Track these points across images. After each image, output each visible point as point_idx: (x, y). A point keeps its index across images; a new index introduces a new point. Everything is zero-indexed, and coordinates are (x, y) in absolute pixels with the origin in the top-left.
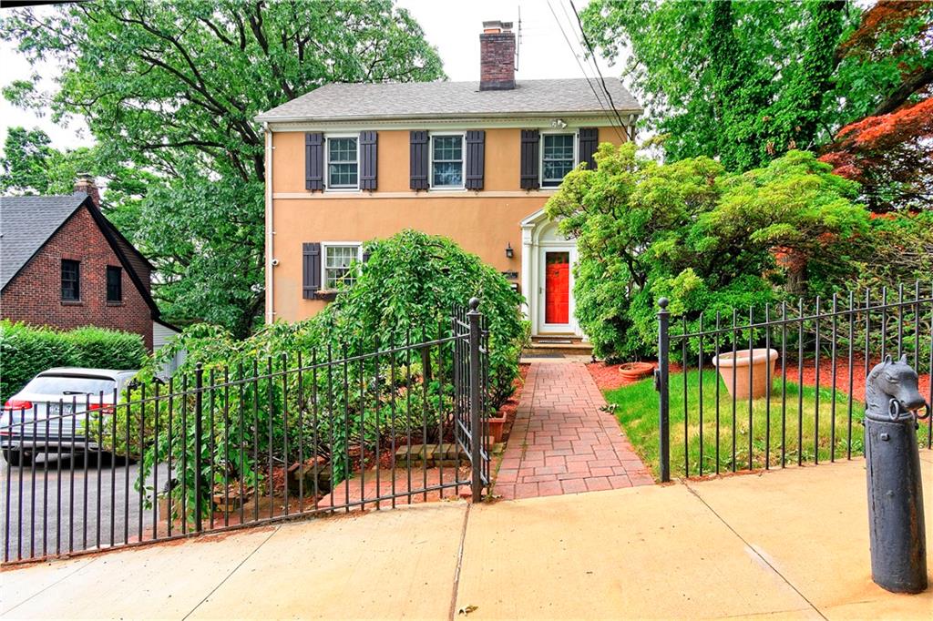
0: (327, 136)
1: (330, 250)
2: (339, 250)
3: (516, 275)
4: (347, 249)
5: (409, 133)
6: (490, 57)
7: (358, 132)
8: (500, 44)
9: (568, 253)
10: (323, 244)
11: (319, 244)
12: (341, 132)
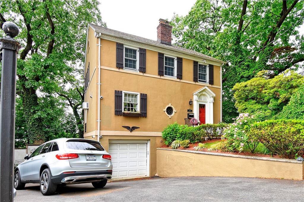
0: (125, 46)
1: (126, 95)
2: (129, 95)
3: (192, 111)
4: (133, 95)
5: (158, 53)
6: (164, 32)
7: (137, 48)
8: (167, 28)
9: (205, 105)
10: (123, 92)
11: (122, 91)
12: (130, 46)
